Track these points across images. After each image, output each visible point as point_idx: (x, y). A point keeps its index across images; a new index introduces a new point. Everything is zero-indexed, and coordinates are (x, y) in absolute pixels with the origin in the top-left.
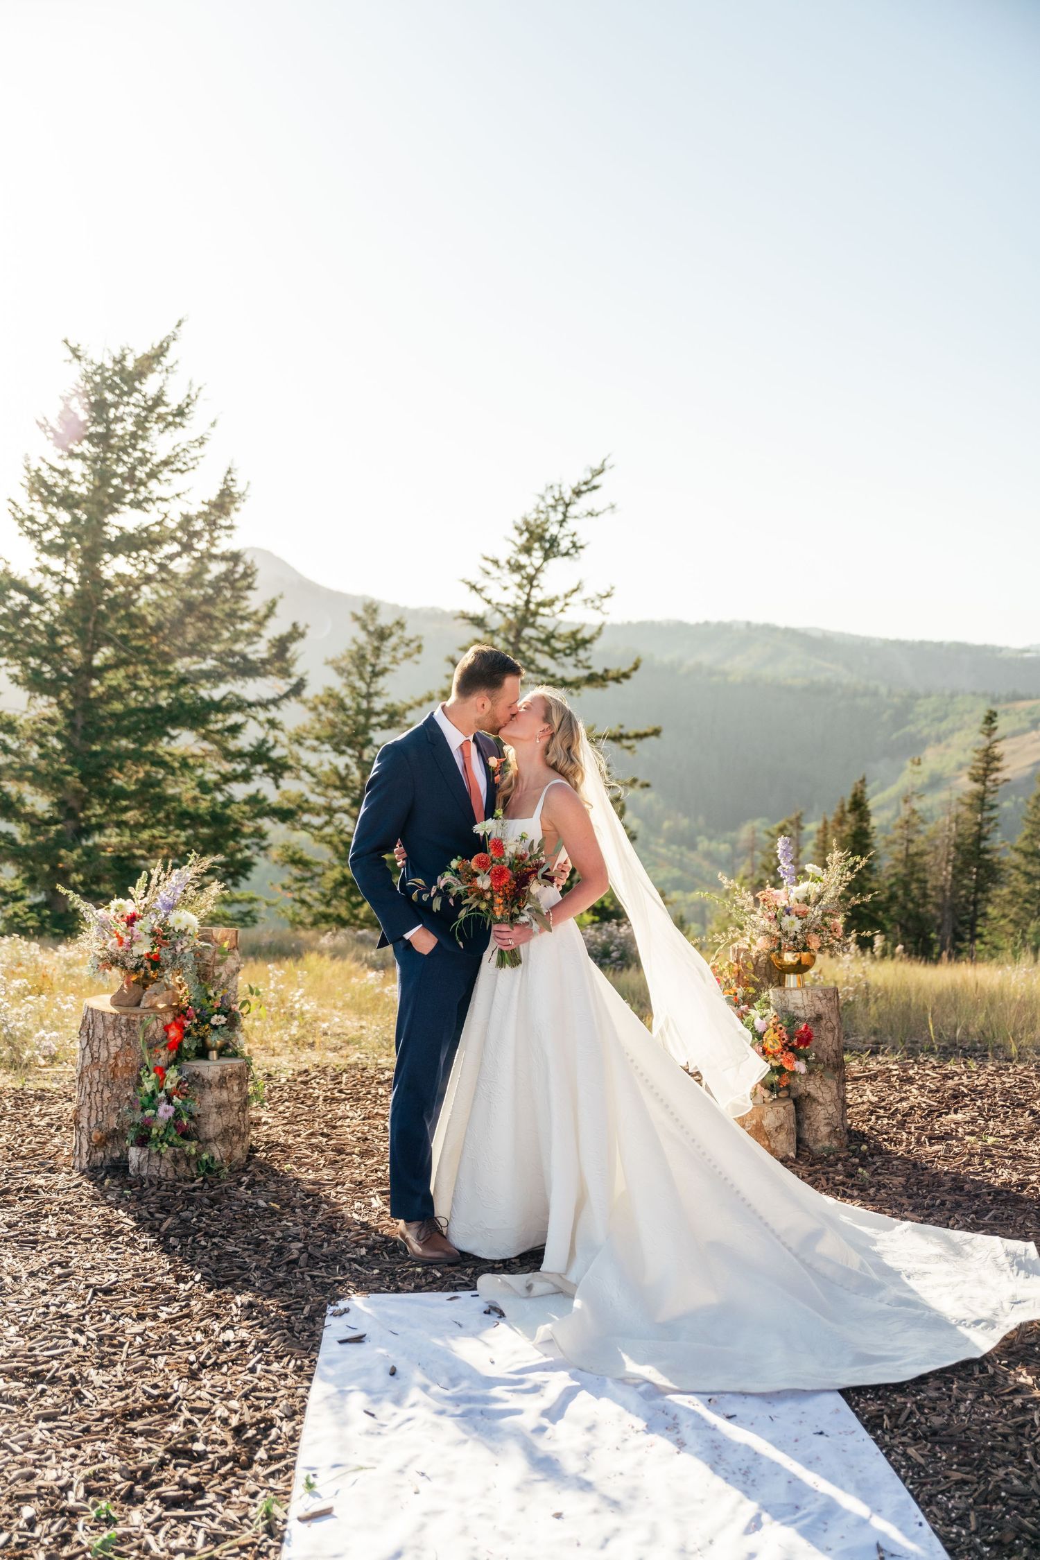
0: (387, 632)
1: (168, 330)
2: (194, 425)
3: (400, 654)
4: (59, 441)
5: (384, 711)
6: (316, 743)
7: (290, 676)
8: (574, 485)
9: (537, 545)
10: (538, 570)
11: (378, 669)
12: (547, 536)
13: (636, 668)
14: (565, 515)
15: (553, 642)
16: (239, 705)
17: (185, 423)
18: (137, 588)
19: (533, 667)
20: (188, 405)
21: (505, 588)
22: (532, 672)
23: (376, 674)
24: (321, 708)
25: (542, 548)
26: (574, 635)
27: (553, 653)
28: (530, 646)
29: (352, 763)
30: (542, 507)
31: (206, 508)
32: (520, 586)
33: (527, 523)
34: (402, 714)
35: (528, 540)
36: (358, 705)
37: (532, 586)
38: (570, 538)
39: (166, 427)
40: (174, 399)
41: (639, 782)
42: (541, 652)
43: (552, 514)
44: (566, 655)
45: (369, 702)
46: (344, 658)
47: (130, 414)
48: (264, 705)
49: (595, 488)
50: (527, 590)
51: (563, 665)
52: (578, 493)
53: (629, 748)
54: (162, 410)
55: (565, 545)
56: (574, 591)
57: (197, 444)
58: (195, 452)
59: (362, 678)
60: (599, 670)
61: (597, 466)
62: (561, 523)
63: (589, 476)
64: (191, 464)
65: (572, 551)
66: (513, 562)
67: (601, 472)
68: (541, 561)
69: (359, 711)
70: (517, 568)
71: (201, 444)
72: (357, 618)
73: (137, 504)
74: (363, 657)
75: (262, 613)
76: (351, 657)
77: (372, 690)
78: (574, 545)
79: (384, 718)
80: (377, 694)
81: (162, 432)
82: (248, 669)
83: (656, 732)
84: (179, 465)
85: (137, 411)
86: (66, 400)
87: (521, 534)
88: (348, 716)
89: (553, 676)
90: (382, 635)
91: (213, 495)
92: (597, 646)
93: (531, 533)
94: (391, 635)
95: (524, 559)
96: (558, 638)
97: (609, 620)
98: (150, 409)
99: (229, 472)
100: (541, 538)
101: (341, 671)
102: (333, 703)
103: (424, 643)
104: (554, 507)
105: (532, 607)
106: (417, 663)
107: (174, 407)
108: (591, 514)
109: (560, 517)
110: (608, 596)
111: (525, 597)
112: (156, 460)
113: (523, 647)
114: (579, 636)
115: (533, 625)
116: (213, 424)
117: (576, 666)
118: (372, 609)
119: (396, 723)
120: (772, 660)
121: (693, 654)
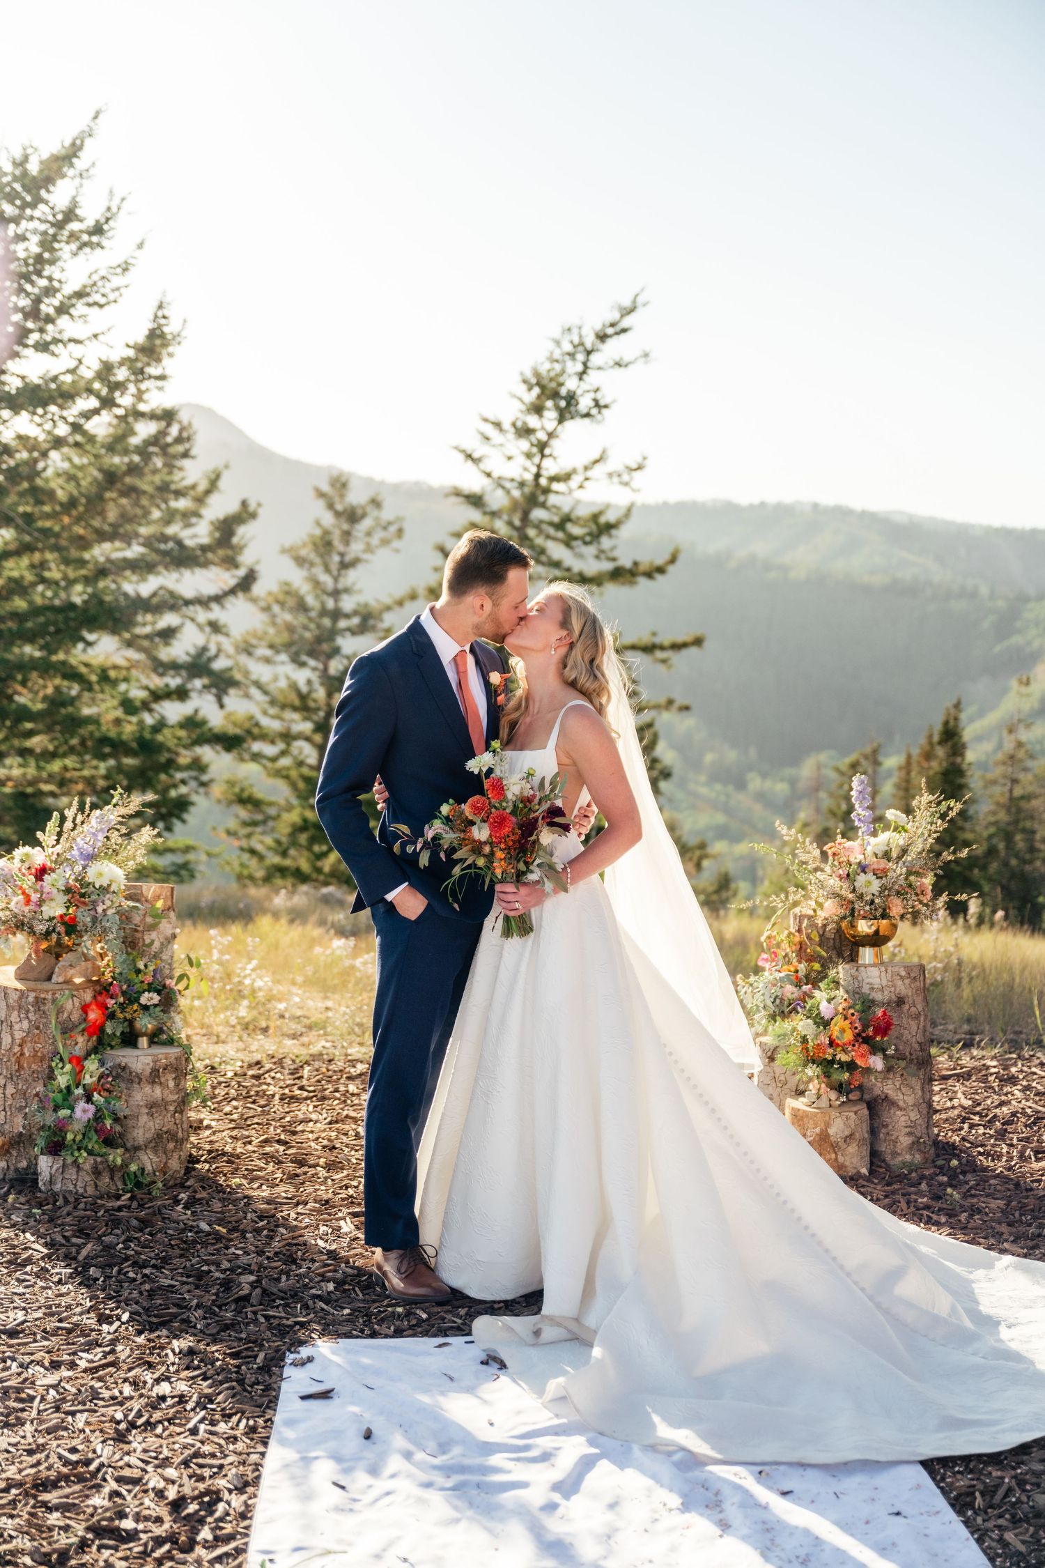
0: (360, 512)
2: (116, 246)
3: (375, 541)
5: (356, 613)
6: (268, 652)
7: (237, 566)
8: (598, 327)
9: (549, 404)
10: (551, 435)
11: (348, 559)
12: (563, 391)
13: (673, 560)
14: (585, 364)
15: (569, 526)
16: (173, 602)
17: (105, 242)
18: (44, 454)
19: (543, 558)
20: (108, 220)
21: (510, 458)
22: (543, 564)
23: (345, 565)
24: (276, 609)
25: (557, 407)
26: (595, 517)
27: (569, 541)
28: (540, 531)
29: (315, 677)
30: (557, 355)
31: (131, 353)
32: (529, 456)
33: (537, 374)
34: (380, 617)
35: (539, 397)
36: (323, 604)
37: (543, 456)
38: (592, 395)
39: (80, 248)
40: (90, 213)
41: (676, 705)
42: (555, 539)
43: (569, 364)
44: (586, 543)
45: (336, 601)
46: (305, 545)
47: (35, 232)
48: (204, 602)
49: (624, 331)
50: (537, 460)
51: (581, 556)
52: (602, 337)
53: (664, 661)
54: (74, 226)
55: (585, 403)
56: (596, 462)
57: (119, 270)
58: (116, 281)
59: (327, 570)
60: (626, 562)
61: (627, 303)
62: (581, 375)
63: (617, 316)
64: (112, 297)
65: (594, 411)
66: (519, 424)
67: (631, 310)
68: (555, 423)
69: (324, 612)
70: (527, 432)
71: (125, 270)
72: (321, 494)
73: (43, 347)
74: (329, 544)
75: (203, 486)
76: (315, 544)
77: (340, 586)
78: (597, 404)
79: (356, 621)
80: (347, 591)
81: (75, 254)
82: (183, 558)
83: (698, 642)
84: (97, 297)
85: (43, 227)
87: (530, 389)
88: (310, 619)
89: (568, 570)
90: (352, 516)
91: (140, 337)
92: (624, 533)
93: (543, 387)
94: (364, 515)
95: (533, 421)
96: (576, 521)
97: (640, 499)
98: (59, 225)
99: (160, 307)
100: (555, 395)
101: (300, 561)
102: (291, 602)
103: (406, 526)
104: (572, 355)
105: (543, 482)
106: (397, 551)
107: (90, 223)
108: (618, 364)
109: (580, 368)
110: (640, 468)
111: (534, 470)
112: (68, 289)
113: (531, 532)
114: (603, 520)
115: (543, 505)
116: (140, 246)
117: (597, 557)
118: (341, 484)
119: (373, 629)
120: (843, 551)
121: (745, 543)
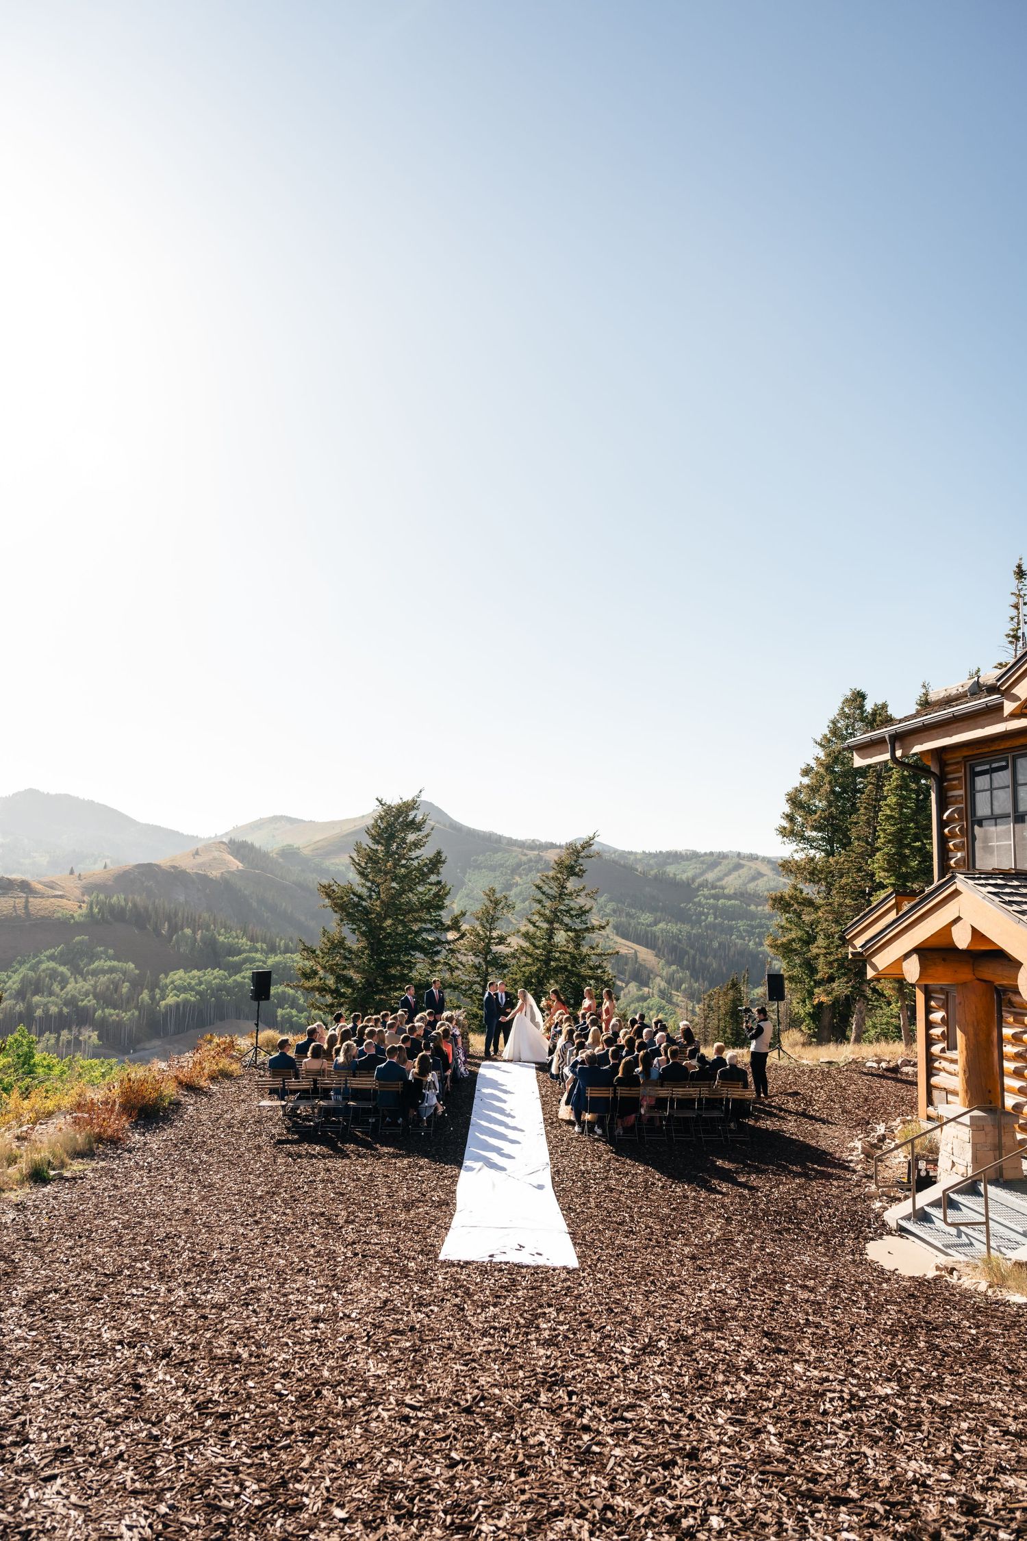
0: (500, 901)
1: (416, 793)
2: (426, 829)
3: (505, 911)
4: (373, 838)
5: (497, 938)
7: (460, 931)
8: (581, 844)
9: (565, 870)
10: (565, 881)
11: (495, 918)
12: (569, 866)
14: (577, 857)
15: (572, 912)
16: (440, 943)
17: (423, 829)
20: (424, 823)
21: (552, 888)
23: (494, 920)
25: (567, 871)
26: (581, 908)
27: (572, 916)
28: (562, 913)
29: (481, 961)
30: (567, 853)
31: (429, 863)
32: (558, 887)
33: (560, 859)
34: (505, 939)
35: (560, 869)
36: (485, 933)
37: (563, 888)
38: (579, 867)
39: (415, 830)
40: (417, 820)
43: (571, 856)
45: (491, 933)
46: (480, 913)
49: (590, 845)
50: (560, 889)
51: (575, 923)
52: (583, 848)
54: (413, 825)
55: (577, 870)
56: (580, 891)
57: (426, 838)
58: (424, 840)
59: (487, 921)
60: (591, 925)
61: (591, 835)
62: (575, 861)
64: (424, 845)
65: (579, 874)
66: (555, 877)
67: (593, 839)
68: (567, 877)
69: (485, 937)
70: (558, 878)
71: (428, 838)
72: (487, 895)
74: (488, 912)
76: (483, 912)
77: (492, 927)
78: (580, 870)
79: (497, 941)
80: (494, 929)
81: (413, 832)
83: (617, 953)
84: (418, 845)
86: (376, 821)
87: (559, 865)
88: (480, 940)
89: (571, 927)
90: (497, 903)
91: (432, 859)
92: (590, 915)
95: (560, 876)
99: (441, 852)
101: (478, 919)
107: (419, 823)
117: (581, 923)
118: (493, 891)
119: (504, 943)
120: (754, 879)
121: (702, 874)
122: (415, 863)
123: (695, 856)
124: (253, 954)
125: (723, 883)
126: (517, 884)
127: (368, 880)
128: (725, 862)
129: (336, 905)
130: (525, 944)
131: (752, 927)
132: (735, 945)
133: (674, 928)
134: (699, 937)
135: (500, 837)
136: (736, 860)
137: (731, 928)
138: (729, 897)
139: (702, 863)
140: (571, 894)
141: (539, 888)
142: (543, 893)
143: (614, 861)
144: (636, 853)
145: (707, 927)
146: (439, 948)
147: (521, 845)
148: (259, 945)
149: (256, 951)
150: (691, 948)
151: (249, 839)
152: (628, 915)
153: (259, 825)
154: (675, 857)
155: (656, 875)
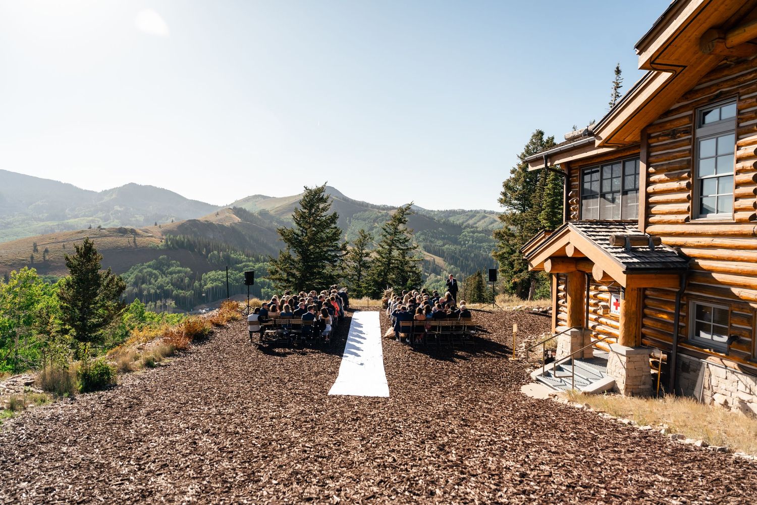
2: (329, 202)
3: (369, 241)
4: (303, 206)
10: (397, 226)
13: (417, 246)
14: (403, 214)
15: (400, 241)
17: (327, 202)
20: (328, 198)
21: (390, 229)
23: (364, 245)
26: (405, 239)
27: (400, 243)
29: (357, 265)
31: (330, 218)
34: (369, 254)
35: (395, 219)
36: (360, 252)
37: (396, 229)
39: (323, 202)
40: (325, 197)
44: (403, 244)
45: (362, 251)
48: (341, 256)
49: (409, 209)
52: (406, 210)
53: (416, 263)
54: (323, 199)
55: (403, 220)
56: (405, 230)
58: (328, 207)
59: (360, 246)
60: (409, 247)
61: (410, 203)
64: (327, 210)
70: (393, 225)
71: (330, 206)
72: (360, 233)
76: (358, 241)
77: (362, 248)
80: (364, 249)
83: (422, 260)
84: (325, 210)
86: (305, 198)
87: (393, 219)
88: (357, 254)
89: (400, 248)
90: (365, 237)
92: (409, 242)
94: (367, 237)
101: (356, 244)
102: (353, 251)
105: (396, 233)
107: (325, 199)
108: (408, 214)
111: (394, 231)
115: (396, 237)
116: (332, 202)
117: (405, 246)
118: (362, 231)
119: (368, 256)
120: (492, 223)
121: (467, 221)
122: (324, 218)
123: (463, 212)
124: (248, 263)
125: (477, 225)
126: (376, 227)
127: (301, 227)
128: (478, 215)
129: (286, 239)
130: (378, 257)
131: (490, 246)
132: (482, 255)
133: (452, 247)
134: (465, 251)
135: (368, 204)
136: (483, 214)
137: (480, 247)
138: (480, 232)
139: (467, 215)
140: (400, 232)
141: (385, 229)
142: (387, 232)
143: (424, 215)
144: (435, 211)
145: (469, 247)
146: (336, 259)
147: (378, 208)
148: (251, 259)
149: (250, 261)
150: (461, 257)
151: (243, 207)
152: (431, 241)
153: (248, 199)
154: (453, 213)
155: (444, 222)
